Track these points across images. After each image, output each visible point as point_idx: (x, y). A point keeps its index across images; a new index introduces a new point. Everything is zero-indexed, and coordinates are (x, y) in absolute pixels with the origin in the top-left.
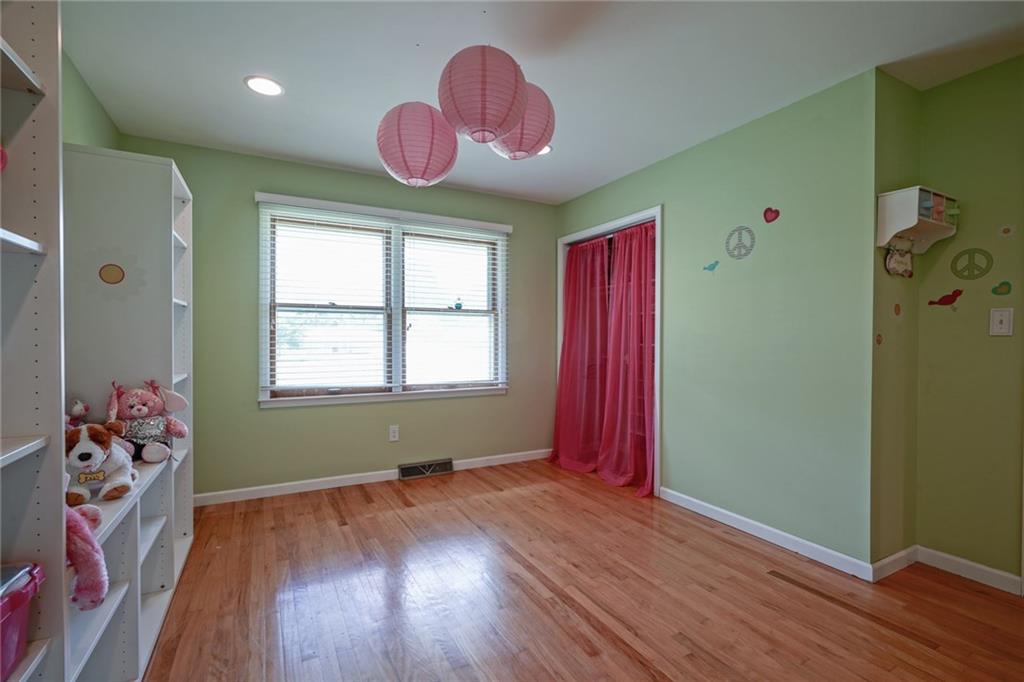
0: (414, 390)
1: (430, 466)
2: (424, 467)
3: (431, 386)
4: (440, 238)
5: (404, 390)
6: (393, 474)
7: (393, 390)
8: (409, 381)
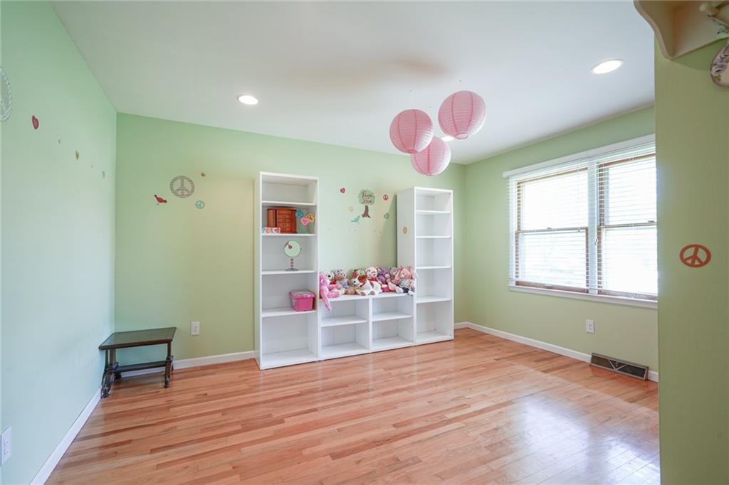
0: (609, 294)
1: (620, 364)
2: (614, 362)
3: (627, 294)
4: (628, 160)
5: (599, 294)
6: (587, 358)
7: (590, 292)
8: (605, 287)
